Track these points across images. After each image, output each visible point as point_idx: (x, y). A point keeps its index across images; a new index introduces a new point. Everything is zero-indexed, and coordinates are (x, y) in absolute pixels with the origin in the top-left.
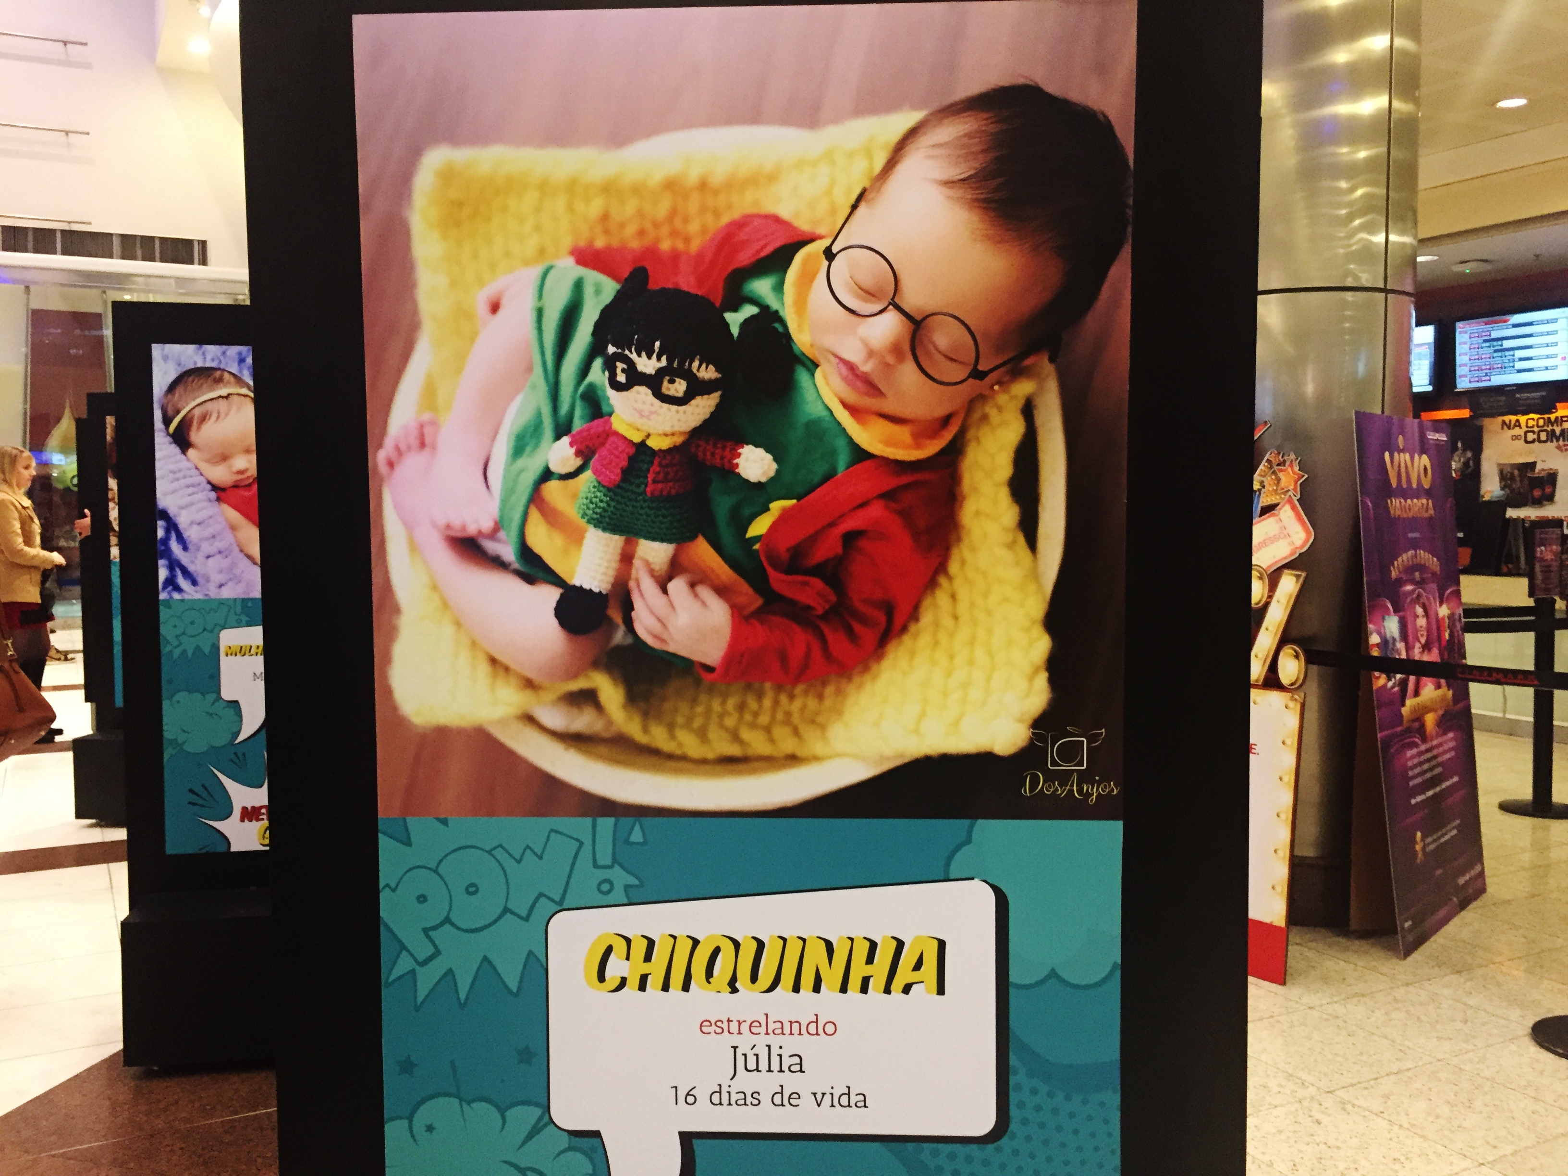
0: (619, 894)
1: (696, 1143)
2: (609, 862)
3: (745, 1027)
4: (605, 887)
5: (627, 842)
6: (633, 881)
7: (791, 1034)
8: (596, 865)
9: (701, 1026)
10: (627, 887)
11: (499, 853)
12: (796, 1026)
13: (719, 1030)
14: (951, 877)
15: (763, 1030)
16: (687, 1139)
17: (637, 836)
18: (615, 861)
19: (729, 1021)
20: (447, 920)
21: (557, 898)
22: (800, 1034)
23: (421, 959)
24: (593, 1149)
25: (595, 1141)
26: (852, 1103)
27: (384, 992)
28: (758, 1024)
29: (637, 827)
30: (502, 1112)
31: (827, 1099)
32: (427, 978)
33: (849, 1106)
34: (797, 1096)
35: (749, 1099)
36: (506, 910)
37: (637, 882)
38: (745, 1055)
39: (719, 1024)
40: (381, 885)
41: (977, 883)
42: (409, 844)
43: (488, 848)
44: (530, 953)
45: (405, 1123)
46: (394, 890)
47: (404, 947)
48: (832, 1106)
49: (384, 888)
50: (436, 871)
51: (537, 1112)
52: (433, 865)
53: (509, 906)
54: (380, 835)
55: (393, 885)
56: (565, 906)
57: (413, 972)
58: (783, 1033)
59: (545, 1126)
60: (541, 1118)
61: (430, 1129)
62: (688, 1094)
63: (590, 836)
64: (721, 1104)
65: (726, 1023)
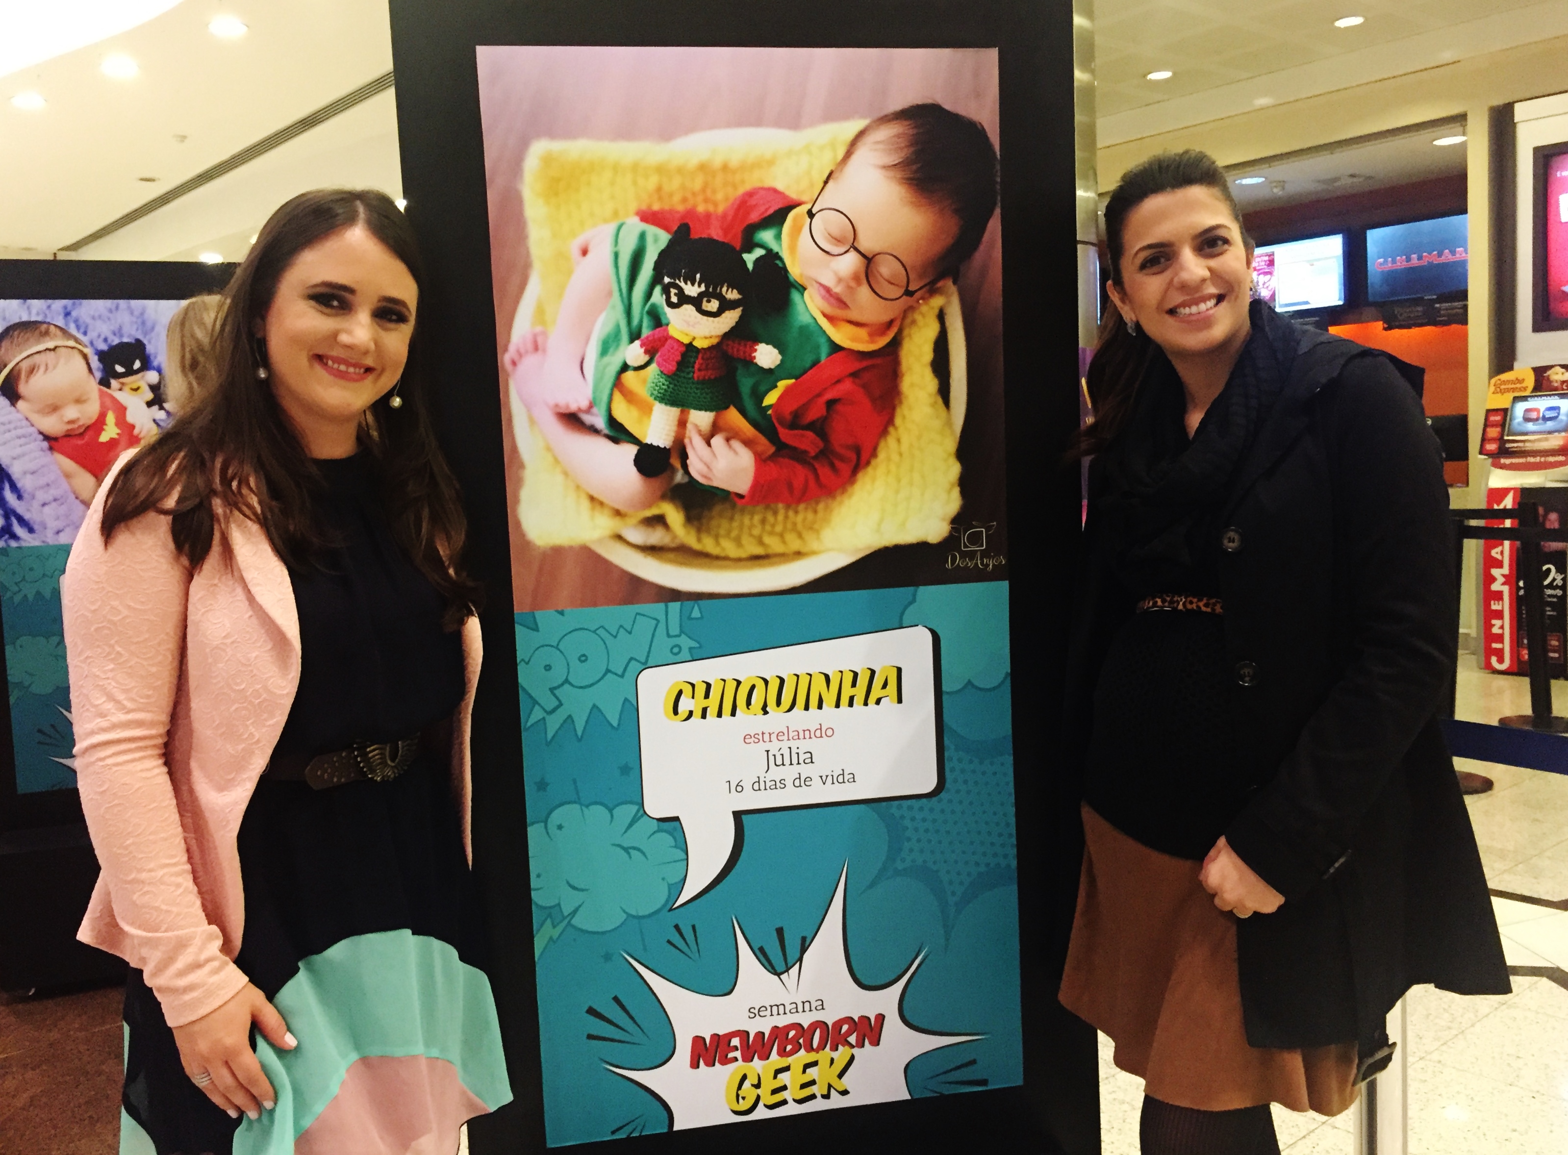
0: (685, 655)
1: (744, 817)
2: (677, 632)
3: (774, 737)
4: (676, 650)
5: (690, 618)
6: (694, 644)
7: (804, 738)
8: (669, 636)
9: (745, 738)
10: (691, 649)
11: (601, 632)
12: (807, 733)
13: (756, 740)
14: (904, 625)
15: (786, 737)
16: (738, 816)
17: (696, 613)
18: (682, 632)
19: (763, 733)
20: (566, 681)
21: (643, 660)
22: (810, 738)
23: (549, 709)
24: (675, 829)
25: (676, 824)
26: (846, 780)
27: (524, 735)
28: (782, 734)
29: (696, 607)
30: (611, 811)
31: (830, 779)
32: (553, 724)
33: (844, 782)
34: (809, 779)
35: (778, 784)
36: (608, 671)
37: (698, 645)
38: (774, 755)
39: (756, 736)
40: (518, 660)
41: (920, 628)
42: (536, 629)
43: (593, 629)
44: (626, 700)
45: (542, 824)
46: (527, 663)
47: (535, 702)
48: (833, 783)
49: (520, 662)
50: (557, 648)
51: (634, 808)
52: (555, 644)
53: (610, 668)
54: (516, 625)
55: (527, 660)
56: (649, 665)
57: (544, 719)
58: (799, 739)
59: (642, 816)
60: (638, 811)
61: (560, 827)
62: (737, 786)
63: (664, 617)
64: (759, 790)
65: (761, 735)
